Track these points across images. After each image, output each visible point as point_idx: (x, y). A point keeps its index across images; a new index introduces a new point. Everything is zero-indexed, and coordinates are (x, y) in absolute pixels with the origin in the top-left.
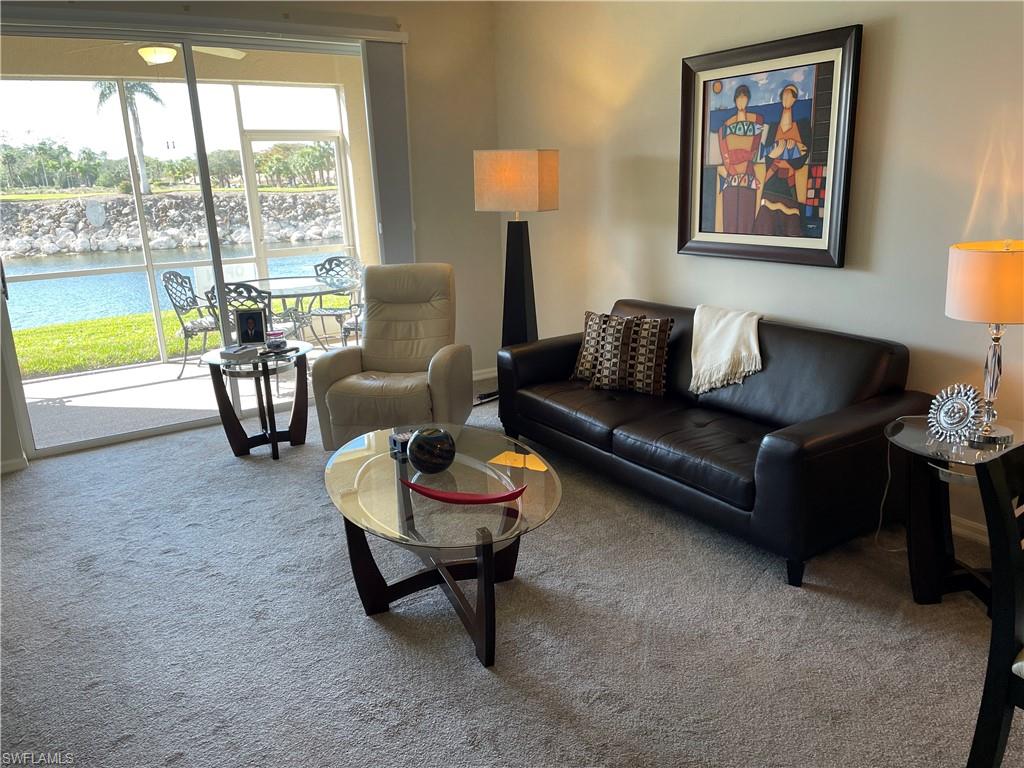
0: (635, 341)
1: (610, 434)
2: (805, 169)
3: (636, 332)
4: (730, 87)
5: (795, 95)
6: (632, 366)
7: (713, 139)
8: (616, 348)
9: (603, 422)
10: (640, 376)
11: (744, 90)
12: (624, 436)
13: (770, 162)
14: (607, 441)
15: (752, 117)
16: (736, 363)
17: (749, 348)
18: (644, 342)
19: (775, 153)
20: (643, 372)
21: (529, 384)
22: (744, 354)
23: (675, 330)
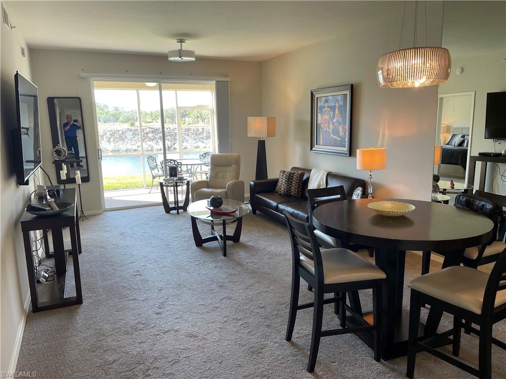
0: (292, 179)
1: (277, 206)
2: (342, 126)
3: (292, 176)
4: (324, 99)
5: (339, 103)
6: (290, 187)
7: (319, 115)
8: (286, 181)
9: (276, 203)
10: (293, 190)
11: (326, 101)
12: (281, 207)
13: (333, 123)
14: (277, 209)
15: (329, 109)
16: (319, 185)
17: (323, 182)
18: (294, 179)
19: (335, 121)
20: (294, 191)
21: (259, 193)
22: (322, 183)
23: (305, 178)
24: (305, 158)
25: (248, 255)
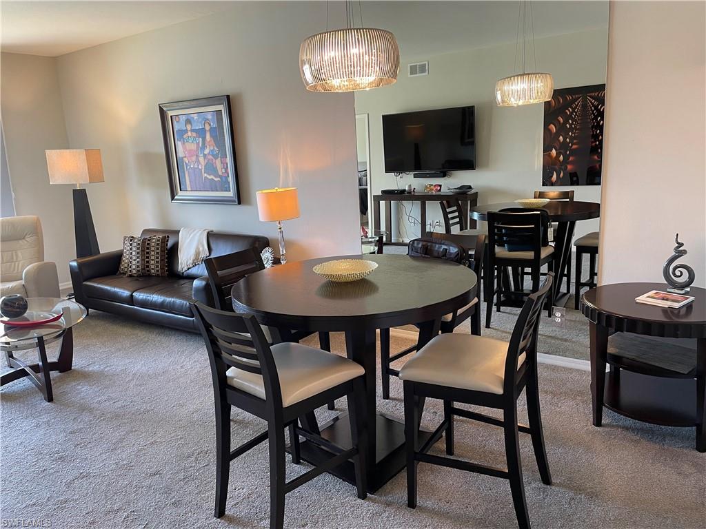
0: (148, 248)
1: (132, 296)
2: (219, 159)
3: (148, 244)
4: (183, 118)
5: (210, 125)
6: (148, 262)
7: (179, 144)
8: (138, 253)
9: (128, 290)
10: (152, 267)
11: (188, 121)
12: (139, 295)
13: (205, 156)
14: (131, 300)
15: (194, 134)
16: (198, 254)
17: (203, 246)
18: (153, 249)
19: (206, 152)
20: (154, 266)
22: (201, 249)
23: (170, 244)
24: (163, 214)
25: (97, 389)
